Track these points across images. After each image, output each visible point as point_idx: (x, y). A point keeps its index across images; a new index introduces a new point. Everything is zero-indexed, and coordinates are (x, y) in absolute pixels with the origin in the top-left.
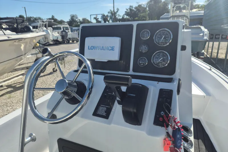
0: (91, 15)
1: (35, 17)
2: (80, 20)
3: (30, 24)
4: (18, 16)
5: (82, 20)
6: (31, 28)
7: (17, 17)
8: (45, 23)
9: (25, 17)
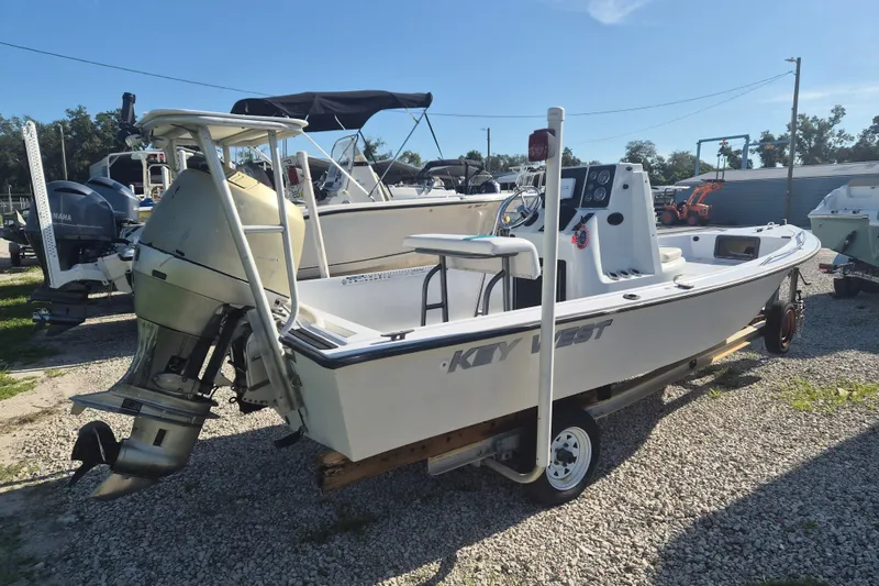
0: (699, 144)
1: (511, 156)
2: (660, 159)
3: (495, 178)
4: (465, 156)
5: (670, 160)
6: (498, 186)
7: (462, 157)
8: (535, 174)
9: (484, 156)
